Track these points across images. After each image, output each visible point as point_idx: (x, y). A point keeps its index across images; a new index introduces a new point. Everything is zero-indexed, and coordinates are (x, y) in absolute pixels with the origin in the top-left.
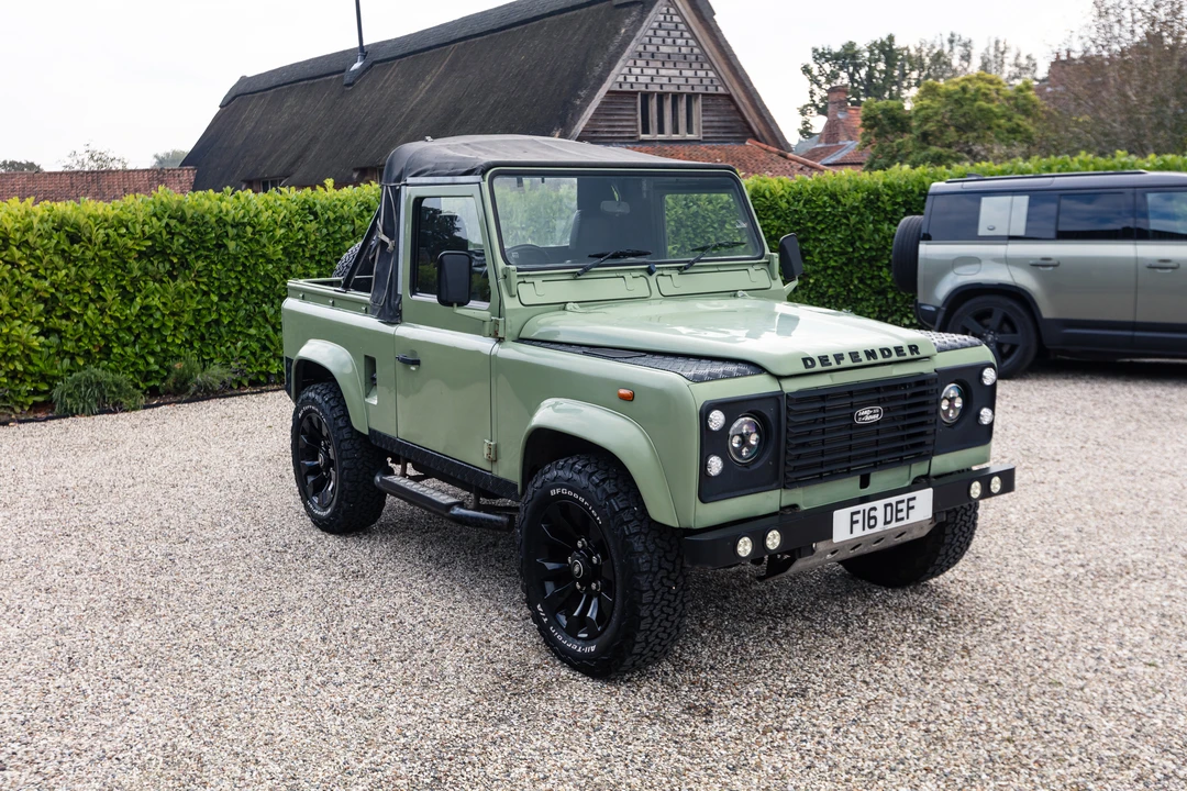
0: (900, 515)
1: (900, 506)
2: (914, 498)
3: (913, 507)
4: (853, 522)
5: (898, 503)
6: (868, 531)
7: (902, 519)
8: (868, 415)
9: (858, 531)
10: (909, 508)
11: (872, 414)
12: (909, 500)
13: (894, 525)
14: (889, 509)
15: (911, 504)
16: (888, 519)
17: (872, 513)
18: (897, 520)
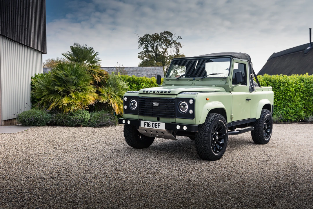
0: (156, 126)
1: (156, 124)
2: (160, 124)
3: (160, 126)
4: (145, 124)
5: (156, 123)
6: (148, 127)
7: (157, 127)
8: (155, 104)
9: (146, 127)
10: (159, 126)
11: (156, 104)
12: (159, 124)
13: (154, 128)
14: (153, 124)
15: (159, 125)
16: (153, 126)
17: (149, 124)
18: (155, 127)
